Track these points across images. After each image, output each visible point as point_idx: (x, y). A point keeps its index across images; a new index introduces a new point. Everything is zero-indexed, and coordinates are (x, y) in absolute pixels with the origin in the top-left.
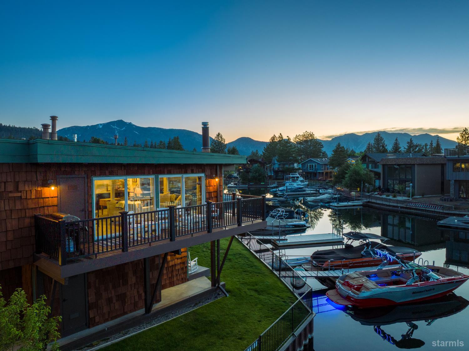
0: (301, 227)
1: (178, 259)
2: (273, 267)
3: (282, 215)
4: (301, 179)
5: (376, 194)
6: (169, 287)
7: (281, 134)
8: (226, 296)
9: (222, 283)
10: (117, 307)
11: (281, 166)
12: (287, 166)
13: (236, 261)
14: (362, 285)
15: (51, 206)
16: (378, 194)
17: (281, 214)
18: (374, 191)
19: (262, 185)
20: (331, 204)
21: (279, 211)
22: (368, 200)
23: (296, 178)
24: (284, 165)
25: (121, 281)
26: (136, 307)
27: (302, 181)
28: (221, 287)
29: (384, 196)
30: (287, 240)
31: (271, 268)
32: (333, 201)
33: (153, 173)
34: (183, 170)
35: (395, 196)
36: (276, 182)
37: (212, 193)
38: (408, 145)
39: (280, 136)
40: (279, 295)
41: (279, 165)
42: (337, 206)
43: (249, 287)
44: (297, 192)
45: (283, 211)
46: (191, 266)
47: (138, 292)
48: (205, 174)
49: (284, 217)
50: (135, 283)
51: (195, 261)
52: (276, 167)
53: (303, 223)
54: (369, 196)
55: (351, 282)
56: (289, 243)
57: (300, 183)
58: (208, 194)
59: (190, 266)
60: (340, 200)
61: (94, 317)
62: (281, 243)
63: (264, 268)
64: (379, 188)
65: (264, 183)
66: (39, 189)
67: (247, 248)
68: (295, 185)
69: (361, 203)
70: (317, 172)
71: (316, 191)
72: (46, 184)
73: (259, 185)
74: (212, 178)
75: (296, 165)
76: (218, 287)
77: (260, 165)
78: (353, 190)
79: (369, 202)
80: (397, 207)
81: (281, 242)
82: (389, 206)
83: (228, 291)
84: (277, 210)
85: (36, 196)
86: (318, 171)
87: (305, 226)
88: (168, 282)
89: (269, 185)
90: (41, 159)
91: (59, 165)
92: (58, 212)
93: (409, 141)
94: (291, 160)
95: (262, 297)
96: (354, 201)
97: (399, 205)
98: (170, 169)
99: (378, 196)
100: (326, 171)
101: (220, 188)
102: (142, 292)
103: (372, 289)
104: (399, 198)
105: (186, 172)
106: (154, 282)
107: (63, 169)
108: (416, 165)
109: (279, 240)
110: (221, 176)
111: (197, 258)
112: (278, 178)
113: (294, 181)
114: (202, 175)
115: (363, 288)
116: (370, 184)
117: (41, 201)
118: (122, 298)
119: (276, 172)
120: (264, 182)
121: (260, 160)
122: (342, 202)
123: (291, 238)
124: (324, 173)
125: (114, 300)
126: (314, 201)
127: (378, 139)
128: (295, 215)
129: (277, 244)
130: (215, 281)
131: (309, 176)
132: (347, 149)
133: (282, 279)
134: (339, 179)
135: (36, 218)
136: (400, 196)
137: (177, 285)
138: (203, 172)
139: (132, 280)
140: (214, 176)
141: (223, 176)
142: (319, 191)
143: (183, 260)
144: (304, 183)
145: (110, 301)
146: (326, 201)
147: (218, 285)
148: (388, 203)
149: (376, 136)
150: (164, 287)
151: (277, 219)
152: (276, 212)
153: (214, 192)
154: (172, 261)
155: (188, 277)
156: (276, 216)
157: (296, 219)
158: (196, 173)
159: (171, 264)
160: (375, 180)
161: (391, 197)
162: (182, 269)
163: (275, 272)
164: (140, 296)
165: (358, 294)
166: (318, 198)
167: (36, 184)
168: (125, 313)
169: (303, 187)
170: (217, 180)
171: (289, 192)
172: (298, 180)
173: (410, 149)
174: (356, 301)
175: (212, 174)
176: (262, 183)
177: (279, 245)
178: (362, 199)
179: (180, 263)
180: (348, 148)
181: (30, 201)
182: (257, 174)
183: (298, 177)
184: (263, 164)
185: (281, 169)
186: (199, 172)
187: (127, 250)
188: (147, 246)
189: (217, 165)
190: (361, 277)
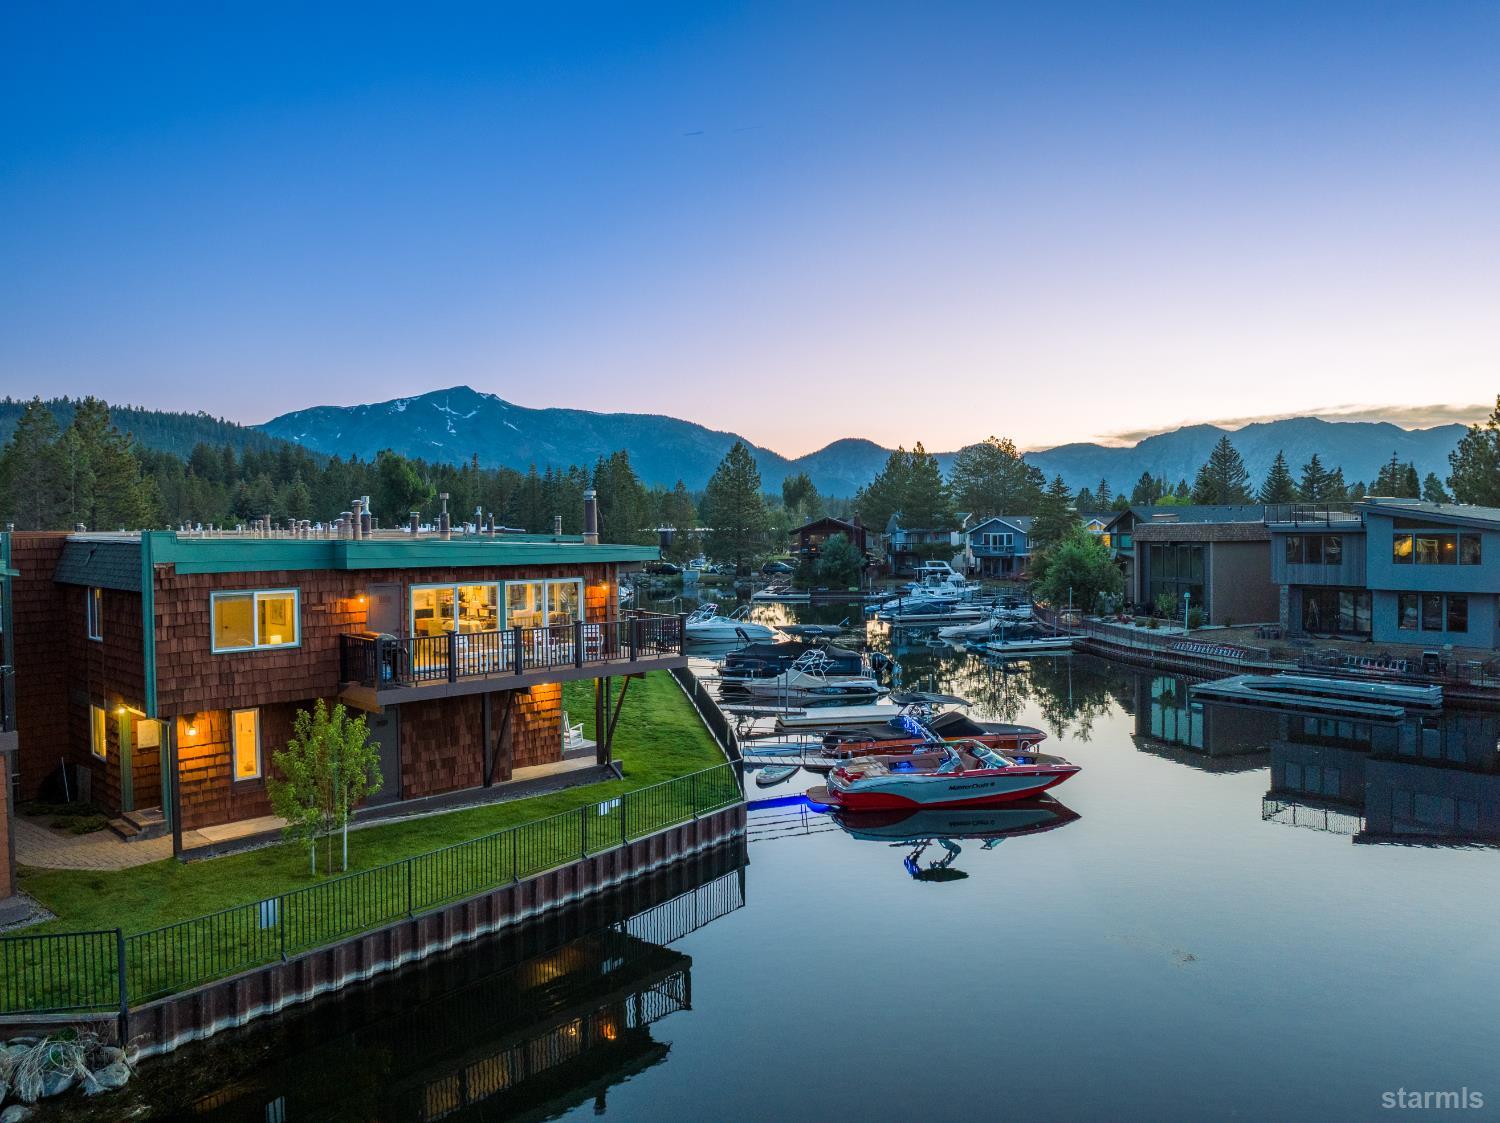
0: (862, 692)
1: (544, 720)
3: (819, 665)
4: (959, 576)
5: (1115, 621)
6: (529, 765)
7: (919, 444)
8: (621, 780)
9: (613, 761)
10: (442, 776)
11: (914, 539)
12: (928, 540)
14: (863, 773)
15: (358, 624)
16: (1120, 619)
17: (817, 662)
18: (1115, 611)
19: (851, 593)
20: (989, 645)
22: (1090, 634)
23: (939, 575)
24: (921, 536)
25: (449, 738)
26: (470, 781)
27: (957, 584)
28: (613, 766)
29: (1132, 626)
30: (805, 714)
32: (994, 636)
34: (545, 573)
35: (1154, 626)
36: (893, 582)
37: (597, 610)
39: (917, 449)
41: (907, 535)
44: (929, 613)
45: (821, 656)
46: (571, 737)
47: (474, 758)
48: (584, 579)
49: (823, 668)
50: (468, 745)
51: (578, 729)
52: (899, 540)
54: (1098, 627)
55: (847, 769)
57: (952, 588)
58: (588, 611)
59: (568, 737)
61: (410, 786)
62: (789, 720)
65: (856, 589)
66: (345, 601)
68: (937, 594)
69: (1068, 643)
70: (1012, 557)
71: (978, 610)
72: (352, 595)
73: (843, 593)
74: (597, 584)
75: (955, 538)
76: (608, 765)
77: (846, 538)
79: (1090, 640)
80: (1148, 652)
81: (791, 718)
83: (625, 774)
85: (342, 609)
86: (1017, 555)
87: (873, 690)
88: (526, 756)
89: (868, 594)
90: (350, 565)
91: (368, 572)
92: (367, 630)
94: (939, 523)
96: (1053, 636)
97: (1153, 648)
98: (523, 571)
99: (1119, 625)
101: (611, 601)
102: (479, 759)
103: (874, 777)
104: (1164, 631)
105: (550, 576)
107: (373, 576)
108: (1211, 544)
109: (790, 714)
111: (582, 724)
112: (903, 572)
113: (936, 583)
114: (579, 580)
115: (863, 777)
117: (347, 616)
118: (450, 764)
119: (901, 556)
120: (857, 584)
121: (850, 523)
122: (1022, 639)
125: (439, 765)
126: (955, 638)
127: (1224, 456)
129: (783, 722)
130: (603, 754)
131: (993, 568)
135: (342, 638)
136: (1164, 624)
137: (542, 763)
138: (580, 574)
139: (466, 739)
140: (600, 580)
141: (616, 579)
143: (554, 722)
144: (963, 590)
145: (431, 765)
146: (978, 638)
147: (608, 763)
153: (600, 608)
154: (533, 721)
155: (563, 754)
156: (803, 665)
157: (865, 675)
158: (568, 577)
159: (531, 727)
161: (1145, 629)
162: (553, 737)
164: (477, 764)
166: (971, 628)
167: (341, 595)
168: (454, 788)
169: (955, 599)
170: (605, 588)
171: (906, 613)
172: (945, 581)
175: (595, 577)
176: (851, 589)
177: (786, 724)
178: (1078, 632)
179: (549, 727)
181: (334, 617)
182: (839, 562)
183: (947, 573)
184: (858, 536)
185: (911, 547)
186: (573, 576)
187: (455, 681)
188: (481, 678)
189: (604, 564)
190: (871, 763)
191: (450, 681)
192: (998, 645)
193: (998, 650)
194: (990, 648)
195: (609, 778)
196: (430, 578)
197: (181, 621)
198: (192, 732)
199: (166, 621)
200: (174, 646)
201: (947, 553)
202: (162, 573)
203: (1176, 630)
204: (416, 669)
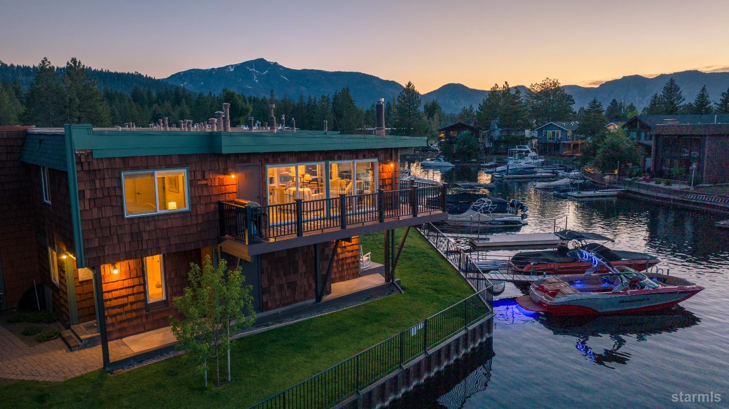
0: (514, 224)
1: (348, 252)
2: (460, 267)
3: (488, 207)
4: (533, 154)
5: (641, 180)
6: (340, 281)
7: (506, 83)
8: (401, 292)
9: (396, 280)
10: (288, 294)
11: (505, 134)
12: (513, 134)
13: (418, 260)
14: (558, 290)
15: (230, 193)
16: (644, 179)
17: (487, 206)
18: (639, 174)
19: (472, 162)
20: (569, 193)
21: (484, 202)
22: (627, 188)
23: (524, 153)
24: (509, 131)
25: (292, 268)
26: (306, 296)
27: (534, 158)
28: (396, 283)
29: (653, 184)
30: (489, 239)
31: (458, 269)
32: (572, 189)
33: (323, 160)
35: (668, 184)
36: (495, 157)
37: (386, 180)
38: (723, 98)
39: (505, 85)
40: (460, 295)
41: (501, 131)
42: (577, 196)
43: (427, 286)
44: (523, 174)
45: (489, 203)
46: (364, 261)
47: (308, 281)
48: (378, 159)
49: (491, 210)
50: (305, 273)
51: (368, 256)
52: (497, 134)
53: (517, 218)
54: (630, 183)
55: (546, 286)
56: (491, 243)
57: (530, 160)
58: (381, 181)
59: (362, 261)
60: (583, 187)
61: (267, 302)
62: (480, 243)
63: (449, 269)
65: (475, 160)
66: (221, 177)
67: (433, 246)
68: (523, 163)
69: (615, 193)
70: (560, 143)
71: (553, 173)
72: (226, 172)
73: (468, 163)
74: (386, 163)
75: (527, 133)
76: (392, 283)
77: (470, 132)
78: (607, 172)
79: (628, 191)
80: (669, 199)
81: (481, 242)
82: (658, 198)
83: (404, 289)
84: (481, 200)
85: (219, 183)
86: (562, 142)
87: (520, 223)
88: (337, 275)
89: (483, 163)
90: (225, 151)
91: (237, 155)
92: (237, 198)
94: (520, 124)
95: (441, 296)
96: (605, 189)
97: (672, 197)
99: (644, 183)
100: (575, 142)
101: (395, 174)
102: (311, 281)
103: (569, 294)
104: (675, 187)
105: (357, 158)
106: (324, 273)
107: (240, 158)
108: (707, 137)
109: (478, 239)
110: (397, 160)
111: (370, 253)
112: (498, 152)
113: (521, 157)
114: (376, 160)
115: (559, 293)
116: (635, 163)
117: (223, 188)
118: (292, 286)
119: (497, 143)
120: (476, 158)
121: (472, 125)
122: (587, 191)
123: (495, 238)
124: (572, 145)
125: (285, 288)
126: (546, 189)
127: (670, 89)
128: (510, 209)
129: (475, 244)
130: (389, 277)
131: (547, 149)
133: (468, 281)
134: (589, 154)
135: (220, 204)
136: (675, 183)
137: (348, 280)
138: (376, 156)
139: (302, 268)
140: (389, 160)
141: (399, 161)
142: (557, 173)
143: (355, 253)
144: (537, 161)
145: (281, 287)
146: (562, 189)
147: (392, 281)
148: (654, 194)
149: (667, 84)
150: (334, 281)
151: (480, 212)
152: (481, 203)
153: (388, 179)
154: (342, 253)
155: (360, 273)
156: (479, 208)
157: (510, 213)
158: (368, 158)
159: (341, 256)
160: (645, 159)
161: (662, 185)
162: (353, 263)
163: (462, 273)
164: (310, 286)
165: (551, 300)
166: (552, 183)
167: (219, 173)
168: (295, 301)
169: (533, 166)
170: (392, 165)
171: (510, 174)
172: (527, 156)
174: (549, 306)
175: (386, 158)
176: (472, 160)
177: (478, 245)
178: (619, 187)
179: (351, 257)
181: (214, 188)
182: (466, 146)
183: (528, 152)
184: (475, 131)
185: (503, 138)
186: (372, 157)
187: (302, 235)
188: (319, 232)
189: (391, 149)
190: (560, 282)
191: (297, 236)
192: (575, 194)
193: (574, 197)
194: (570, 196)
195: (393, 291)
196: (279, 160)
197: (99, 194)
198: (116, 272)
199: (88, 195)
200: (95, 213)
201: (524, 141)
202: (82, 157)
203: (684, 187)
204: (271, 224)
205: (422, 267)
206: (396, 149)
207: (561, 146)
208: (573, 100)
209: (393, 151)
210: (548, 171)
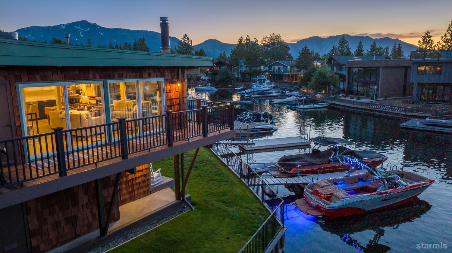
0: (268, 130)
2: (241, 174)
3: (250, 119)
4: (268, 81)
5: (340, 97)
6: (130, 202)
7: (248, 36)
8: (192, 210)
9: (187, 196)
10: (66, 230)
11: (248, 68)
12: (254, 68)
13: (203, 168)
14: (332, 194)
16: (343, 96)
17: (249, 117)
18: (339, 93)
20: (297, 106)
21: (247, 114)
22: (333, 102)
23: (262, 81)
24: (251, 67)
27: (268, 84)
28: (186, 200)
29: (349, 99)
30: (254, 144)
31: (239, 176)
32: (299, 103)
33: (100, 78)
34: (138, 74)
35: (359, 99)
36: (243, 84)
37: (174, 100)
38: (371, 48)
40: (247, 206)
41: (246, 67)
42: (303, 108)
43: (216, 198)
44: (263, 94)
45: (250, 115)
46: (154, 178)
47: (92, 212)
48: (165, 79)
49: (252, 120)
50: (87, 204)
51: (158, 172)
52: (243, 69)
53: (270, 126)
54: (334, 99)
55: (320, 190)
56: (256, 147)
57: (266, 85)
58: (168, 101)
59: (153, 178)
60: (306, 102)
61: (38, 245)
62: (248, 148)
63: (232, 176)
64: (344, 90)
65: (231, 86)
67: (214, 153)
68: (262, 88)
69: (326, 105)
70: (283, 74)
71: (282, 93)
73: (227, 87)
74: (173, 83)
75: (262, 68)
76: (183, 200)
77: (227, 68)
78: (318, 92)
79: (333, 104)
80: (361, 109)
81: (249, 146)
82: (353, 108)
83: (194, 204)
84: (244, 114)
87: (272, 129)
88: (127, 196)
89: (236, 87)
93: (372, 44)
94: (258, 62)
95: (230, 209)
96: (319, 103)
97: (362, 107)
98: (121, 72)
99: (343, 98)
100: (292, 73)
101: (183, 94)
102: (96, 211)
103: (343, 198)
104: (363, 100)
105: (141, 77)
106: (109, 200)
108: (381, 68)
109: (247, 144)
110: (184, 80)
111: (160, 169)
112: (245, 80)
113: (261, 83)
114: (162, 79)
115: (333, 197)
116: (335, 86)
118: (72, 221)
119: (244, 74)
120: (231, 84)
121: (228, 62)
122: (308, 104)
123: (259, 142)
124: (290, 75)
125: (63, 223)
126: (281, 104)
127: (343, 42)
128: (262, 118)
129: (245, 149)
130: (180, 195)
131: (276, 78)
132: (312, 52)
133: (250, 188)
134: (305, 81)
136: (363, 98)
137: (138, 199)
138: (162, 75)
139: (84, 199)
140: (175, 80)
141: (186, 80)
142: (285, 93)
143: (144, 172)
144: (271, 86)
146: (292, 104)
147: (183, 198)
148: (351, 105)
149: (341, 39)
150: (124, 202)
151: (244, 123)
152: (244, 116)
153: (175, 98)
155: (150, 190)
156: (244, 119)
157: (264, 122)
158: (154, 77)
160: (339, 83)
161: (355, 99)
162: (144, 181)
163: (243, 180)
164: (94, 216)
165: (329, 205)
166: (284, 100)
168: (77, 236)
169: (269, 89)
170: (179, 85)
171: (256, 94)
172: (264, 83)
173: (373, 52)
174: (327, 211)
175: (173, 78)
176: (229, 86)
177: (247, 149)
178: (327, 101)
179: (142, 176)
180: (313, 50)
182: (225, 76)
183: (265, 80)
184: (230, 66)
185: (248, 72)
186: (157, 77)
189: (178, 68)
190: (329, 185)
191: (61, 175)
192: (301, 106)
193: (301, 109)
194: (298, 108)
195: (183, 209)
196: (38, 77)
201: (260, 73)
203: (370, 100)
204: (32, 157)
205: (208, 177)
206: (183, 68)
207: (283, 76)
208: (289, 48)
209: (180, 71)
210: (278, 92)
